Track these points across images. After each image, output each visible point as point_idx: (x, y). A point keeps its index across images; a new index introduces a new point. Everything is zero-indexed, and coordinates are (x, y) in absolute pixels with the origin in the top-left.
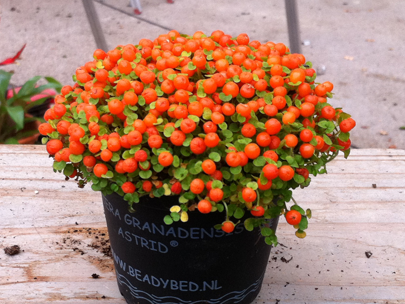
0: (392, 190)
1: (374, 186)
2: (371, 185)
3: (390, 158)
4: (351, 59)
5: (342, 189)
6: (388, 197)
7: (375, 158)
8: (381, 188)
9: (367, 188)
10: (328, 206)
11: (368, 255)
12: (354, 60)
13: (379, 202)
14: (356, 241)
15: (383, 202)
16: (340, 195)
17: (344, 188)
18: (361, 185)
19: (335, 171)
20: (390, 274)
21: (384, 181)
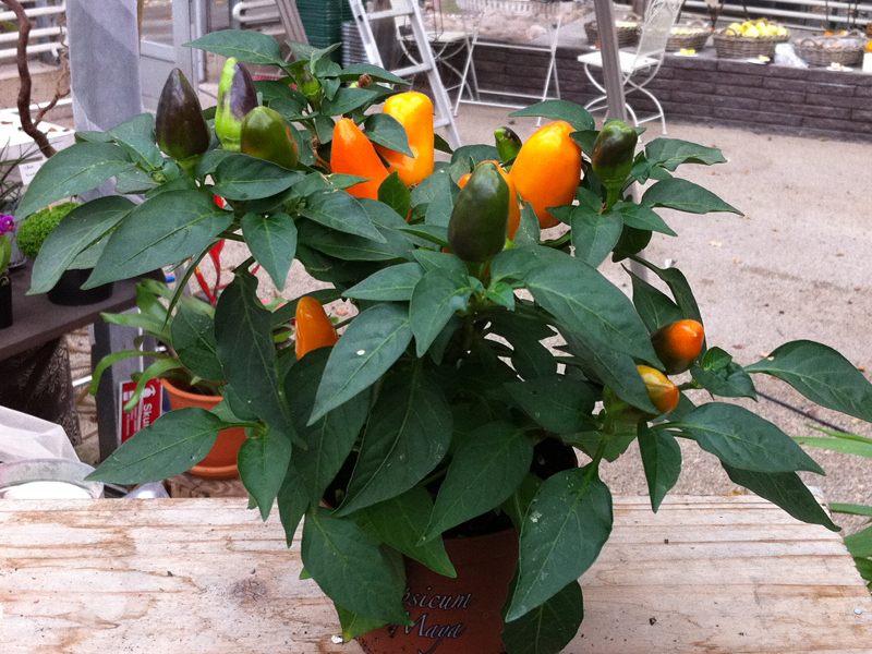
0: (684, 546)
1: (666, 542)
2: (663, 541)
3: (686, 507)
4: (719, 244)
5: (634, 546)
6: (678, 555)
7: (670, 507)
8: (673, 543)
9: (660, 544)
10: (618, 565)
11: (652, 621)
12: (723, 247)
13: (670, 561)
14: (642, 606)
15: (674, 560)
16: (631, 553)
17: (635, 544)
18: (653, 541)
19: (628, 523)
20: (671, 642)
21: (678, 535)
